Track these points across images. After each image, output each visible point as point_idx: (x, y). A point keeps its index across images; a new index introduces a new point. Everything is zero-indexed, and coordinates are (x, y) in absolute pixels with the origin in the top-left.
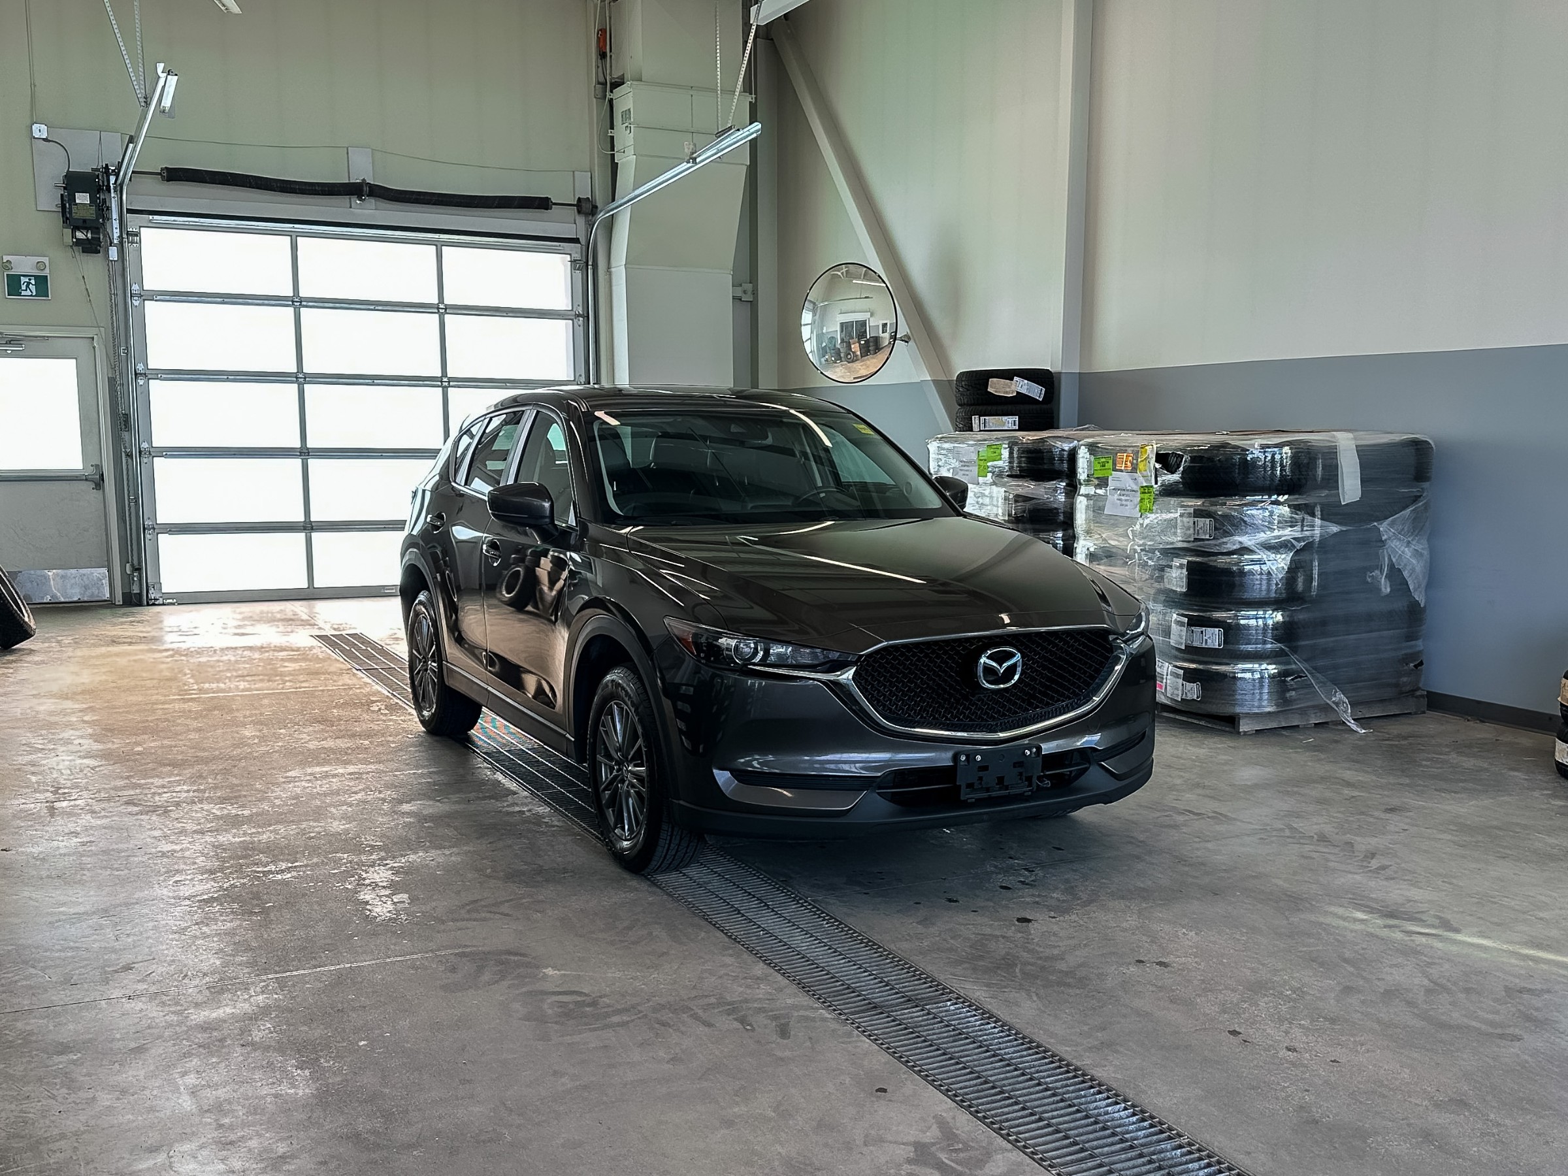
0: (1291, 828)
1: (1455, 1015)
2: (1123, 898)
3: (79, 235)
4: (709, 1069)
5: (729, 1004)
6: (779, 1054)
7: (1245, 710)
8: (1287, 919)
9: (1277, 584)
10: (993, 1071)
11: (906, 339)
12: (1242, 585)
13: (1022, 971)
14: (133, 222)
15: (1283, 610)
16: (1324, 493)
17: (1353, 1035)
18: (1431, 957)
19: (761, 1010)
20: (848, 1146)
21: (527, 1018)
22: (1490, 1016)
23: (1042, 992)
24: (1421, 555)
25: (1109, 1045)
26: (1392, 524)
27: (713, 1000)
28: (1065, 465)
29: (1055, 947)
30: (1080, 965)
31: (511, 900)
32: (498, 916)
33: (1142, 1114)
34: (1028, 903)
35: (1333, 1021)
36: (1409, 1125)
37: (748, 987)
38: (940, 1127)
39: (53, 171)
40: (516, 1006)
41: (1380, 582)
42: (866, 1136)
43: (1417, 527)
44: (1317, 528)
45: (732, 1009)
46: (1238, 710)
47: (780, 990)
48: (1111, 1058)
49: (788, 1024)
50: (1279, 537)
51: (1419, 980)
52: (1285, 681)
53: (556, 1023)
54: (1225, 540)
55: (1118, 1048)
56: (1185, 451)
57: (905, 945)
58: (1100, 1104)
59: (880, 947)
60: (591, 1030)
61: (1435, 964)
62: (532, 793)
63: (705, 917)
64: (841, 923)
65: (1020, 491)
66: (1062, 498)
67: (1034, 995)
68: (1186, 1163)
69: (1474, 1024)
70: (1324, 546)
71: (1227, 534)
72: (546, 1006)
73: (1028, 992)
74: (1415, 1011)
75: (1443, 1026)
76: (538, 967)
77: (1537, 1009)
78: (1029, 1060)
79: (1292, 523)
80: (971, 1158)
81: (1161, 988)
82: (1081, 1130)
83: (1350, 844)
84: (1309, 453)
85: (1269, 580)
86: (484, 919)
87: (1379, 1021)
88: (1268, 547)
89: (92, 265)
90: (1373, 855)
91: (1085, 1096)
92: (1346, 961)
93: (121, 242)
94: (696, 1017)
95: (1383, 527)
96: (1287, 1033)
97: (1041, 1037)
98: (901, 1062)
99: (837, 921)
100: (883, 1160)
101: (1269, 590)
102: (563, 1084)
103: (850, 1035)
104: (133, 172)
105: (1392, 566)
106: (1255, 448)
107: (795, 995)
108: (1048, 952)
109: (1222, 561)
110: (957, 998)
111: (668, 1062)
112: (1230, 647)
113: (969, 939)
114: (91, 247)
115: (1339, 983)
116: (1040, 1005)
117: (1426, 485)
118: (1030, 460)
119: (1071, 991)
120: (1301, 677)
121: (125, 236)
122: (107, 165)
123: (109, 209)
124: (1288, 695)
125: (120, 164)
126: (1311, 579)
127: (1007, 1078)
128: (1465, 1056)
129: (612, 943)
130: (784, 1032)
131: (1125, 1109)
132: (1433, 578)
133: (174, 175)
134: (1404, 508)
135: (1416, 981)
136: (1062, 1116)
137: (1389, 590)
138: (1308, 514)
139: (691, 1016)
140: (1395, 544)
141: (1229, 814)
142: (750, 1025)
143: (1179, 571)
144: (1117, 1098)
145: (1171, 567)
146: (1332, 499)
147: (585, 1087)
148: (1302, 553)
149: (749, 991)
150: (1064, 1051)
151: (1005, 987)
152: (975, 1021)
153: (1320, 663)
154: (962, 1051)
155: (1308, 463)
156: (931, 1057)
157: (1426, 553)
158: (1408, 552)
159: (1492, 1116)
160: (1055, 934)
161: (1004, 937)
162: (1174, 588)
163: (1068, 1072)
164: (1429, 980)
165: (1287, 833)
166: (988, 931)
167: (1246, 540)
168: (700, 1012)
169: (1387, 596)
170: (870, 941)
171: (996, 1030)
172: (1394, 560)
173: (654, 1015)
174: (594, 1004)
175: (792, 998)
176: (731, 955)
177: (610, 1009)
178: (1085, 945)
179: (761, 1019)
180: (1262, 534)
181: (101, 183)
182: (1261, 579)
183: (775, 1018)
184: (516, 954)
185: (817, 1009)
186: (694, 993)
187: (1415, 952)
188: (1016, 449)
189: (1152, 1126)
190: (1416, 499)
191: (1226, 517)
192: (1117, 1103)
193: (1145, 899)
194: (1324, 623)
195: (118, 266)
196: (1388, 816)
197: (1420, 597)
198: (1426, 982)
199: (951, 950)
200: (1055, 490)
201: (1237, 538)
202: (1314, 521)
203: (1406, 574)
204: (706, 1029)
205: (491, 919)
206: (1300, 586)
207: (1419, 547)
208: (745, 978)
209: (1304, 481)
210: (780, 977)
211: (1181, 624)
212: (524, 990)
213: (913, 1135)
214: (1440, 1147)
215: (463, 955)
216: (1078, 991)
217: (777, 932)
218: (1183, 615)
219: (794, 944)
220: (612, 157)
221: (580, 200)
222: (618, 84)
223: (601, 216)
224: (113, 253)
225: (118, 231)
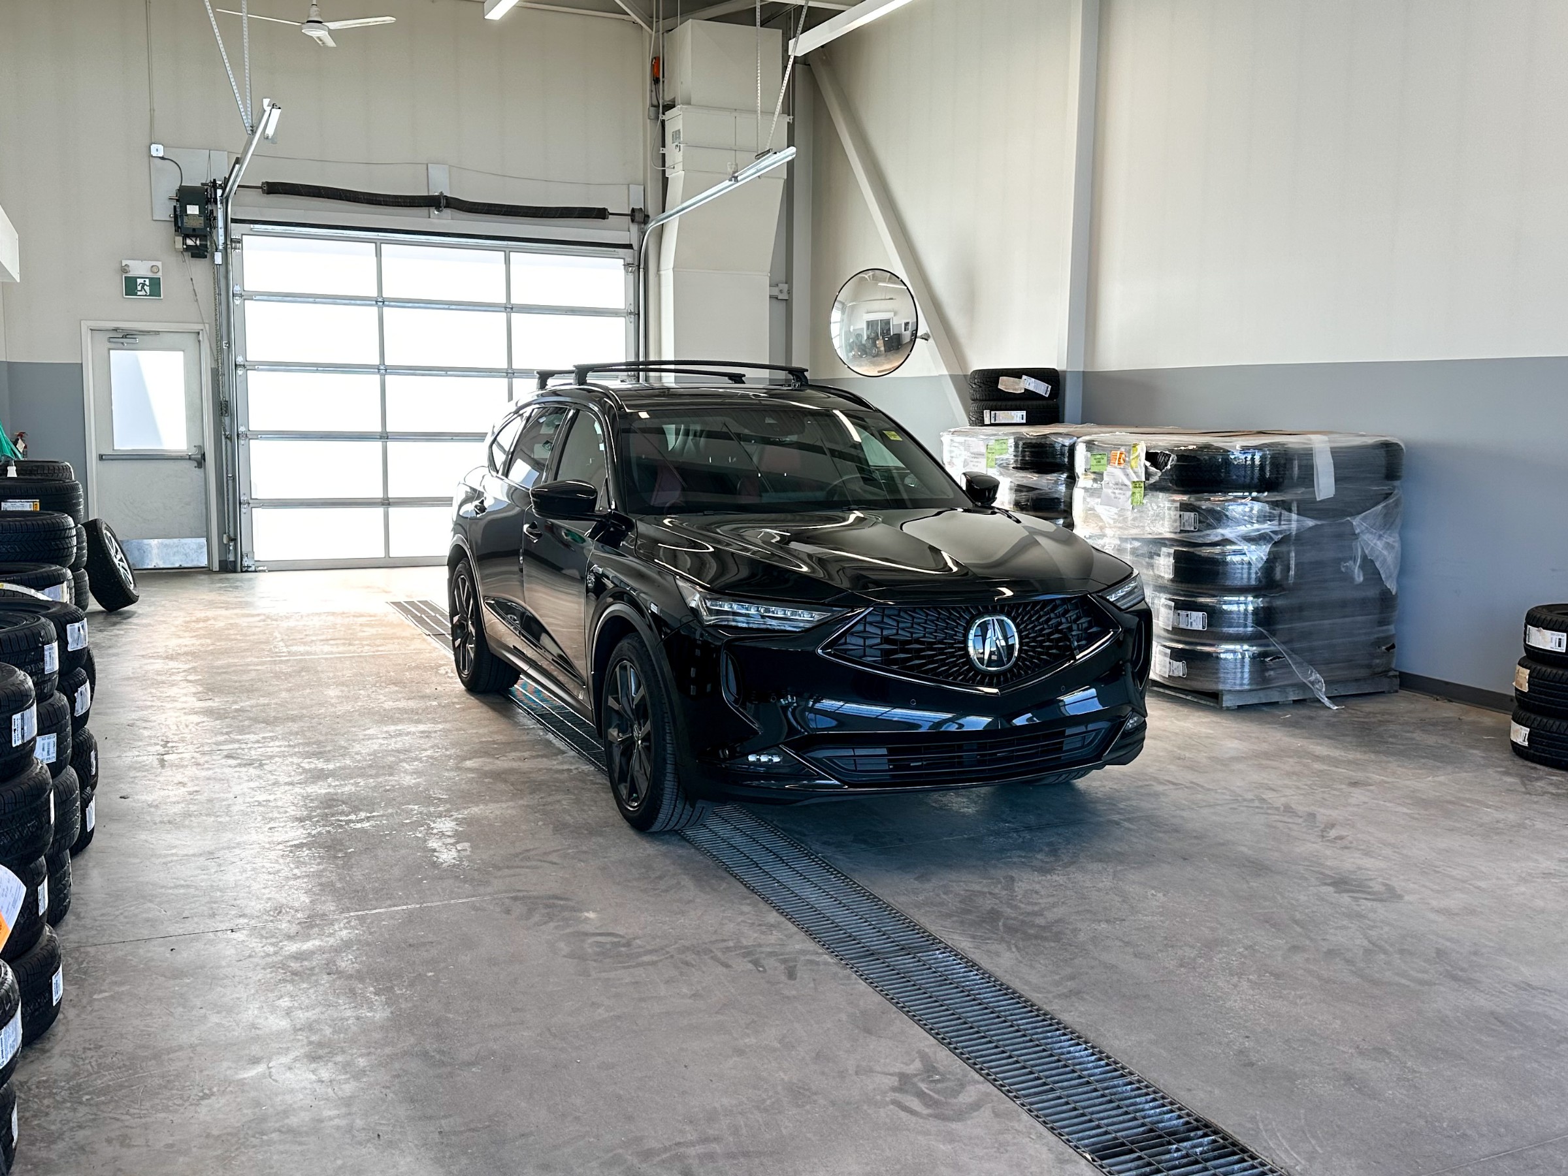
0: (1263, 800)
1: (1388, 974)
2: (1100, 861)
3: (189, 242)
4: (725, 1004)
5: (746, 947)
6: (786, 992)
7: (1228, 687)
8: (1247, 882)
9: (1256, 573)
10: (972, 1013)
11: (926, 338)
12: (1225, 574)
13: (1004, 925)
14: (236, 230)
15: (1264, 596)
16: (1301, 490)
17: (1295, 989)
18: (1374, 921)
19: (771, 954)
20: (842, 1075)
21: (571, 955)
22: (1420, 975)
23: (1021, 944)
24: (1393, 547)
25: (1076, 993)
26: (1364, 519)
27: (731, 944)
28: (1066, 460)
29: (1036, 904)
30: (1057, 921)
31: (558, 850)
32: (546, 865)
33: (1100, 1054)
34: (1015, 863)
35: (1277, 976)
36: (1334, 1070)
37: (763, 933)
38: (921, 1061)
39: (168, 187)
40: (562, 945)
41: (1353, 572)
42: (858, 1066)
43: (1387, 523)
44: (1294, 523)
45: (748, 953)
46: (1221, 687)
47: (790, 936)
48: (1077, 1004)
49: (795, 966)
50: (1258, 530)
51: (1361, 941)
52: (1264, 662)
53: (595, 961)
54: (1208, 532)
55: (1085, 996)
56: (1172, 451)
57: (902, 899)
58: (1064, 1045)
59: (880, 900)
60: (624, 968)
61: (1376, 927)
62: (579, 753)
63: (727, 869)
64: (847, 878)
65: (1024, 482)
66: (1063, 488)
67: (1013, 946)
68: (1135, 1097)
69: (1403, 981)
70: (1299, 539)
71: (1211, 527)
72: (587, 946)
73: (1008, 943)
74: (1353, 968)
75: (1375, 983)
76: (581, 911)
77: (1462, 970)
78: (1005, 1004)
79: (1270, 518)
80: (947, 1087)
81: (1127, 944)
82: (1045, 1067)
83: (1312, 816)
84: (1286, 454)
85: (1249, 569)
86: (536, 867)
87: (1319, 977)
88: (1249, 539)
89: (199, 268)
90: (1333, 826)
91: (1051, 1037)
92: (1296, 922)
93: (226, 249)
94: (714, 958)
95: (1356, 521)
96: (1235, 986)
97: (1016, 984)
98: (892, 1003)
99: (843, 875)
100: (871, 1087)
101: (1249, 578)
102: (600, 1015)
103: (848, 977)
104: (239, 186)
105: (1364, 557)
106: (1236, 448)
107: (804, 941)
108: (1030, 908)
109: (1206, 551)
110: (945, 948)
111: (690, 998)
112: (1213, 629)
113: (959, 894)
114: (199, 253)
115: (1286, 942)
116: (1018, 956)
117: (1397, 483)
118: (1033, 454)
119: (1047, 944)
120: (1279, 658)
121: (229, 243)
122: (215, 180)
123: (215, 218)
124: (1267, 674)
125: (226, 181)
126: (1289, 569)
127: (984, 1020)
128: (1392, 1010)
129: (645, 891)
130: (791, 975)
131: (1086, 1049)
132: (1404, 567)
133: (272, 189)
134: (1377, 503)
135: (1358, 942)
136: (1030, 1054)
137: (1362, 579)
138: (1285, 509)
139: (712, 957)
140: (1367, 537)
141: (1206, 785)
142: (763, 967)
143: (1167, 559)
144: (1079, 1039)
145: (1159, 555)
146: (1307, 496)
147: (619, 1017)
148: (1280, 543)
149: (763, 937)
150: (1035, 997)
151: (989, 939)
152: (960, 969)
153: (1297, 645)
154: (947, 994)
155: (1285, 464)
156: (919, 1000)
157: (1397, 545)
158: (1380, 545)
159: (1409, 1064)
160: (1037, 893)
161: (990, 893)
162: (1162, 575)
163: (1038, 1016)
164: (1369, 941)
165: (1257, 804)
166: (977, 888)
167: (1227, 532)
168: (719, 954)
169: (1360, 584)
170: (871, 894)
171: (978, 977)
172: (1367, 552)
173: (680, 956)
174: (628, 944)
175: (800, 943)
176: (749, 905)
177: (642, 950)
178: (1063, 903)
179: (770, 963)
180: (1243, 528)
181: (209, 196)
182: (1242, 568)
183: (784, 961)
184: (561, 899)
185: (822, 954)
186: (714, 938)
187: (1360, 916)
188: (1021, 443)
189: (1107, 1065)
190: (1387, 496)
191: (1211, 511)
192: (1078, 1044)
193: (1121, 862)
194: (1301, 608)
195: (222, 269)
196: (1352, 789)
197: (1392, 586)
198: (1366, 943)
199: (942, 904)
200: (1056, 482)
201: (1220, 531)
202: (1291, 516)
203: (1378, 564)
204: (724, 970)
205: (541, 867)
206: (1278, 575)
207: (1390, 540)
208: (760, 925)
209: (1281, 480)
210: (790, 925)
211: (1169, 607)
212: (568, 931)
213: (899, 1067)
214: (1359, 1090)
215: (515, 899)
216: (1053, 944)
217: (790, 884)
218: (1170, 600)
219: (804, 895)
220: (664, 172)
221: (633, 210)
222: (670, 106)
223: (652, 225)
224: (219, 258)
225: (223, 238)
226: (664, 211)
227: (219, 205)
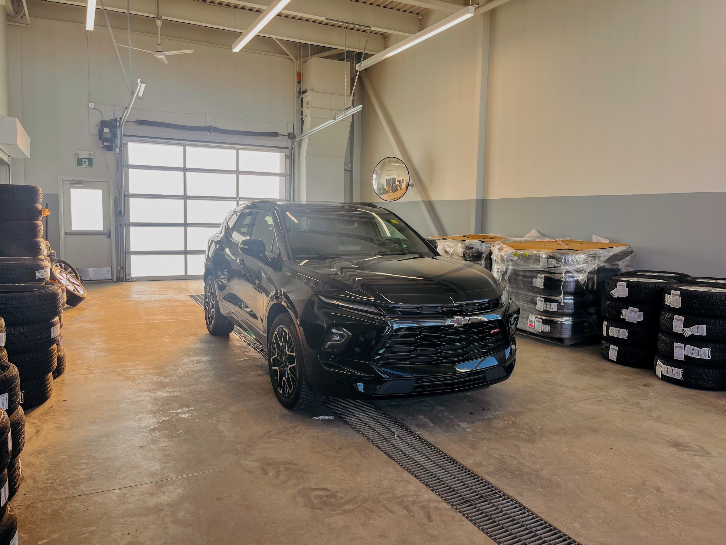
3: (105, 144)
14: (125, 139)
39: (96, 119)
89: (109, 155)
93: (121, 147)
104: (126, 121)
114: (109, 148)
121: (122, 145)
122: (116, 118)
123: (116, 134)
125: (121, 118)
133: (141, 122)
181: (114, 125)
195: (119, 156)
220: (302, 118)
221: (289, 133)
222: (304, 92)
223: (297, 139)
224: (118, 151)
225: (120, 142)
226: (302, 134)
227: (118, 129)
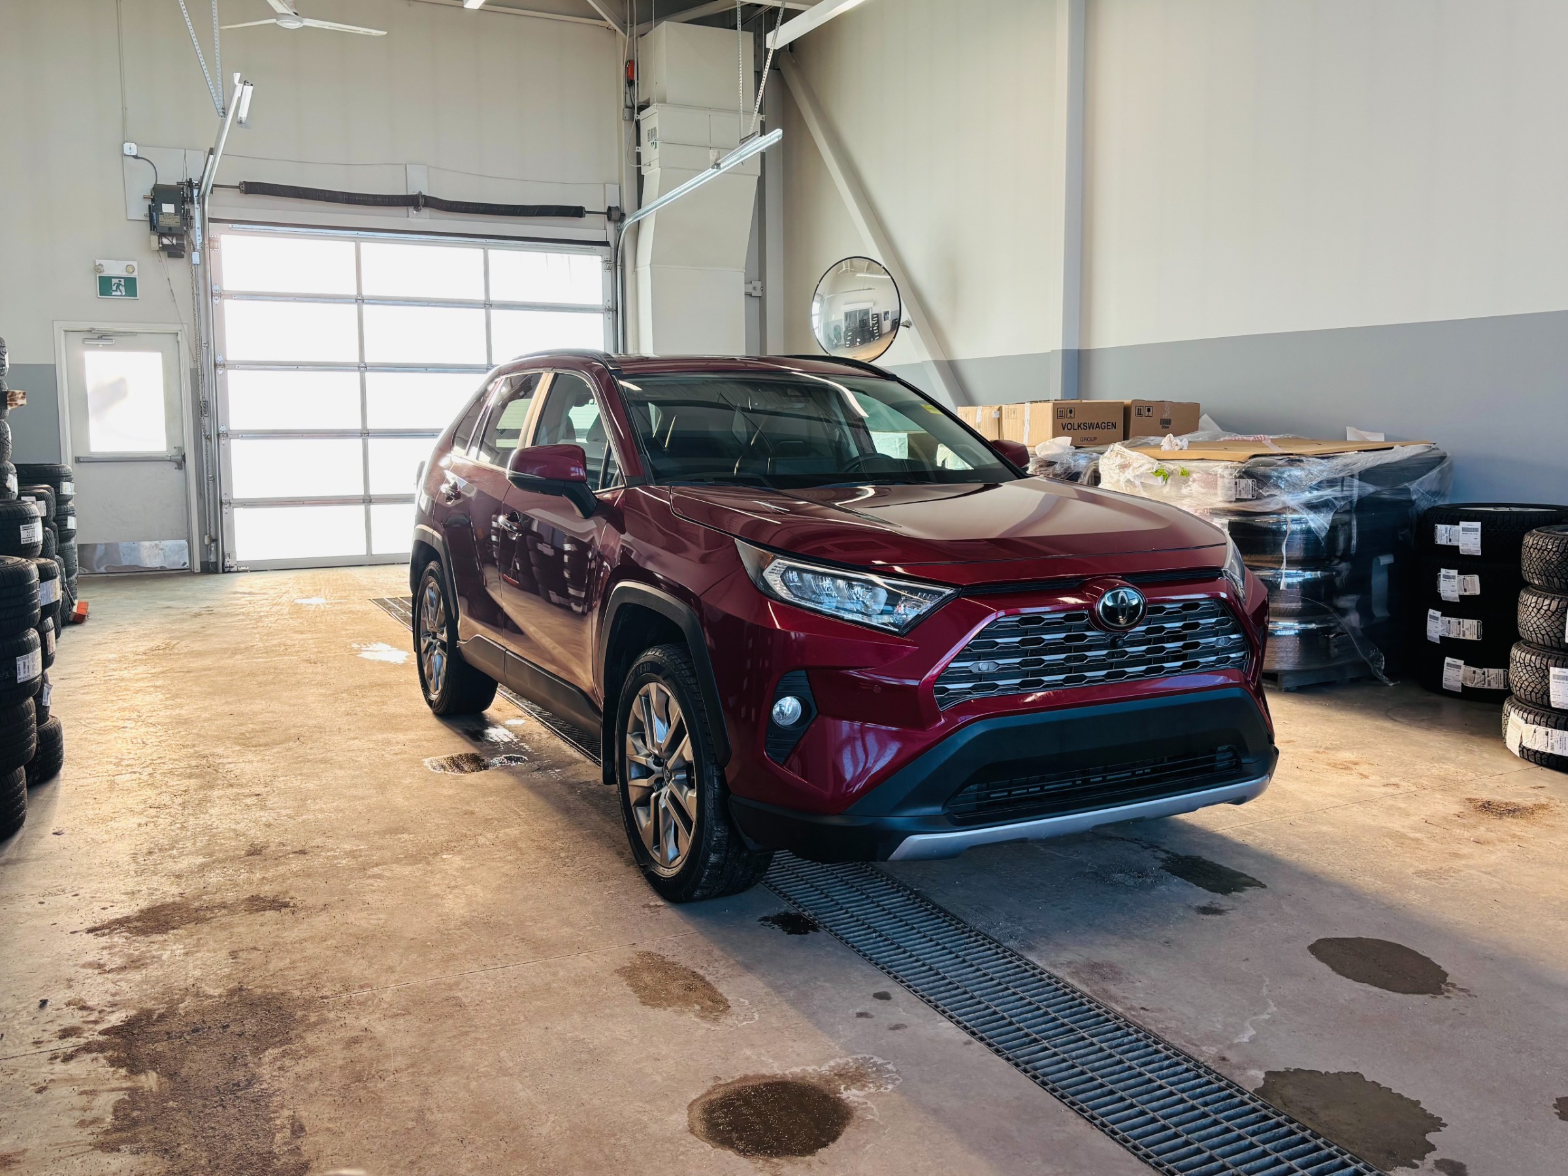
3: (166, 241)
14: (213, 230)
39: (142, 185)
89: (176, 268)
93: (203, 248)
104: (214, 186)
114: (175, 253)
121: (207, 242)
122: (190, 179)
123: (192, 218)
125: (202, 178)
133: (251, 188)
181: (185, 195)
195: (200, 269)
220: (639, 170)
221: (609, 208)
222: (642, 108)
223: (629, 221)
224: (196, 257)
225: (201, 238)
226: (639, 207)
227: (196, 205)
